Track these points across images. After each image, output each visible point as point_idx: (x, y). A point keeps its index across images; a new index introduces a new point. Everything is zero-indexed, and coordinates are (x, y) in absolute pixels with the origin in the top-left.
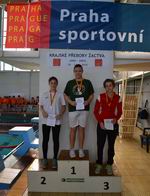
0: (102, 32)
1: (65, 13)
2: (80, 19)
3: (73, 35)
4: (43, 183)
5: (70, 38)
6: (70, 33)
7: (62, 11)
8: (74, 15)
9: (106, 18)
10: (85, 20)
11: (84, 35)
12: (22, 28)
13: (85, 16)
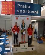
0: (28, 11)
1: (19, 5)
2: (23, 7)
3: (21, 11)
4: (17, 50)
5: (20, 12)
6: (20, 11)
7: (18, 5)
8: (21, 6)
9: (29, 7)
10: (24, 7)
11: (24, 11)
12: (7, 9)
13: (24, 6)
